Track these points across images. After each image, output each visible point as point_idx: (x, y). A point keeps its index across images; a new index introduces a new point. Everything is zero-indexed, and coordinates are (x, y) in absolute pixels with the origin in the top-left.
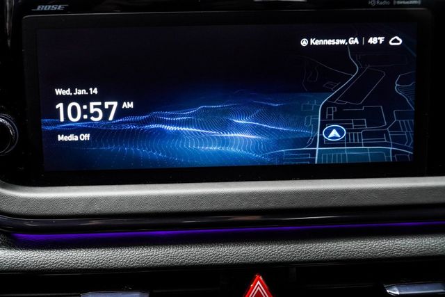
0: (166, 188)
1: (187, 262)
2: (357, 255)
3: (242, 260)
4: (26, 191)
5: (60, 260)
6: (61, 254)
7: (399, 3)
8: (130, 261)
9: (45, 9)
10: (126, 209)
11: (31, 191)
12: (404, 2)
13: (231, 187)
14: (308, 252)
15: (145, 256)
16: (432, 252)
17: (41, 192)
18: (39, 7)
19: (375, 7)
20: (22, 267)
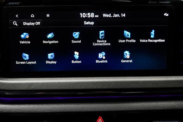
0: (62, 79)
1: (70, 110)
2: (142, 109)
3: (93, 110)
4: (4, 80)
5: (17, 109)
6: (18, 106)
7: (161, 2)
8: (46, 110)
9: (12, 4)
10: (45, 88)
11: (6, 80)
12: (163, 2)
13: (89, 79)
14: (121, 107)
15: (53, 108)
16: (174, 108)
17: (10, 80)
18: (10, 3)
19: (151, 4)
20: (2, 111)
